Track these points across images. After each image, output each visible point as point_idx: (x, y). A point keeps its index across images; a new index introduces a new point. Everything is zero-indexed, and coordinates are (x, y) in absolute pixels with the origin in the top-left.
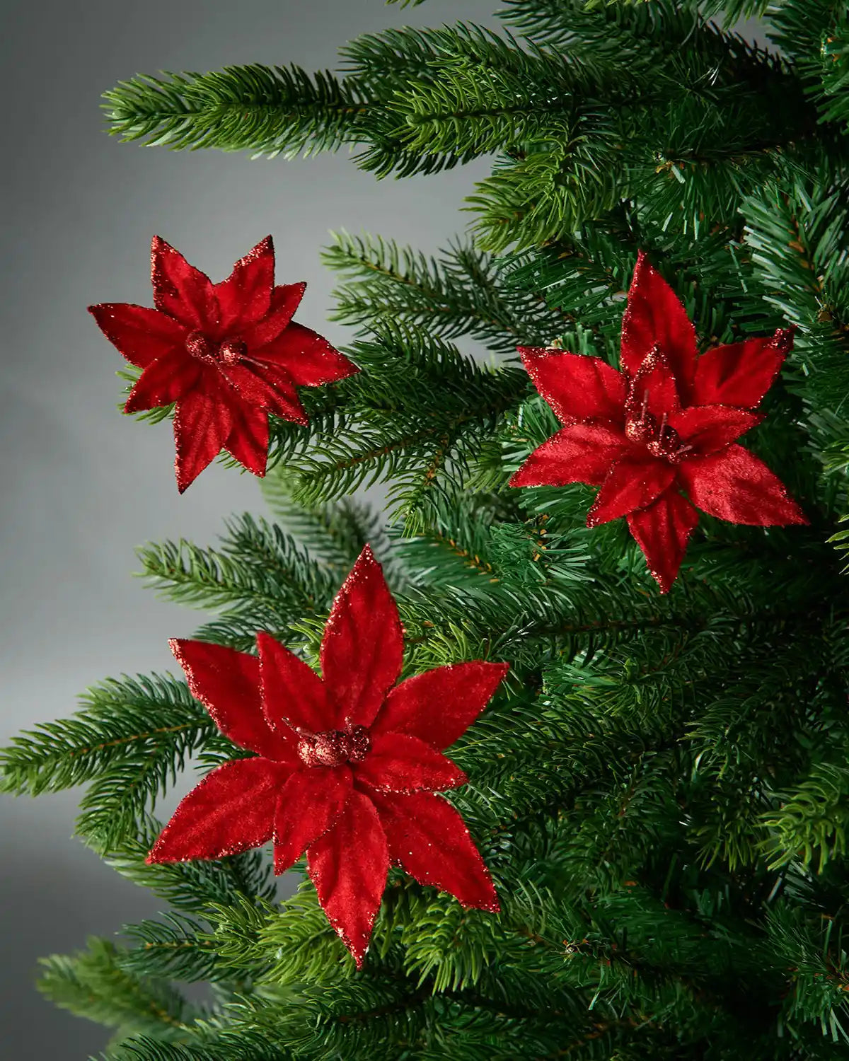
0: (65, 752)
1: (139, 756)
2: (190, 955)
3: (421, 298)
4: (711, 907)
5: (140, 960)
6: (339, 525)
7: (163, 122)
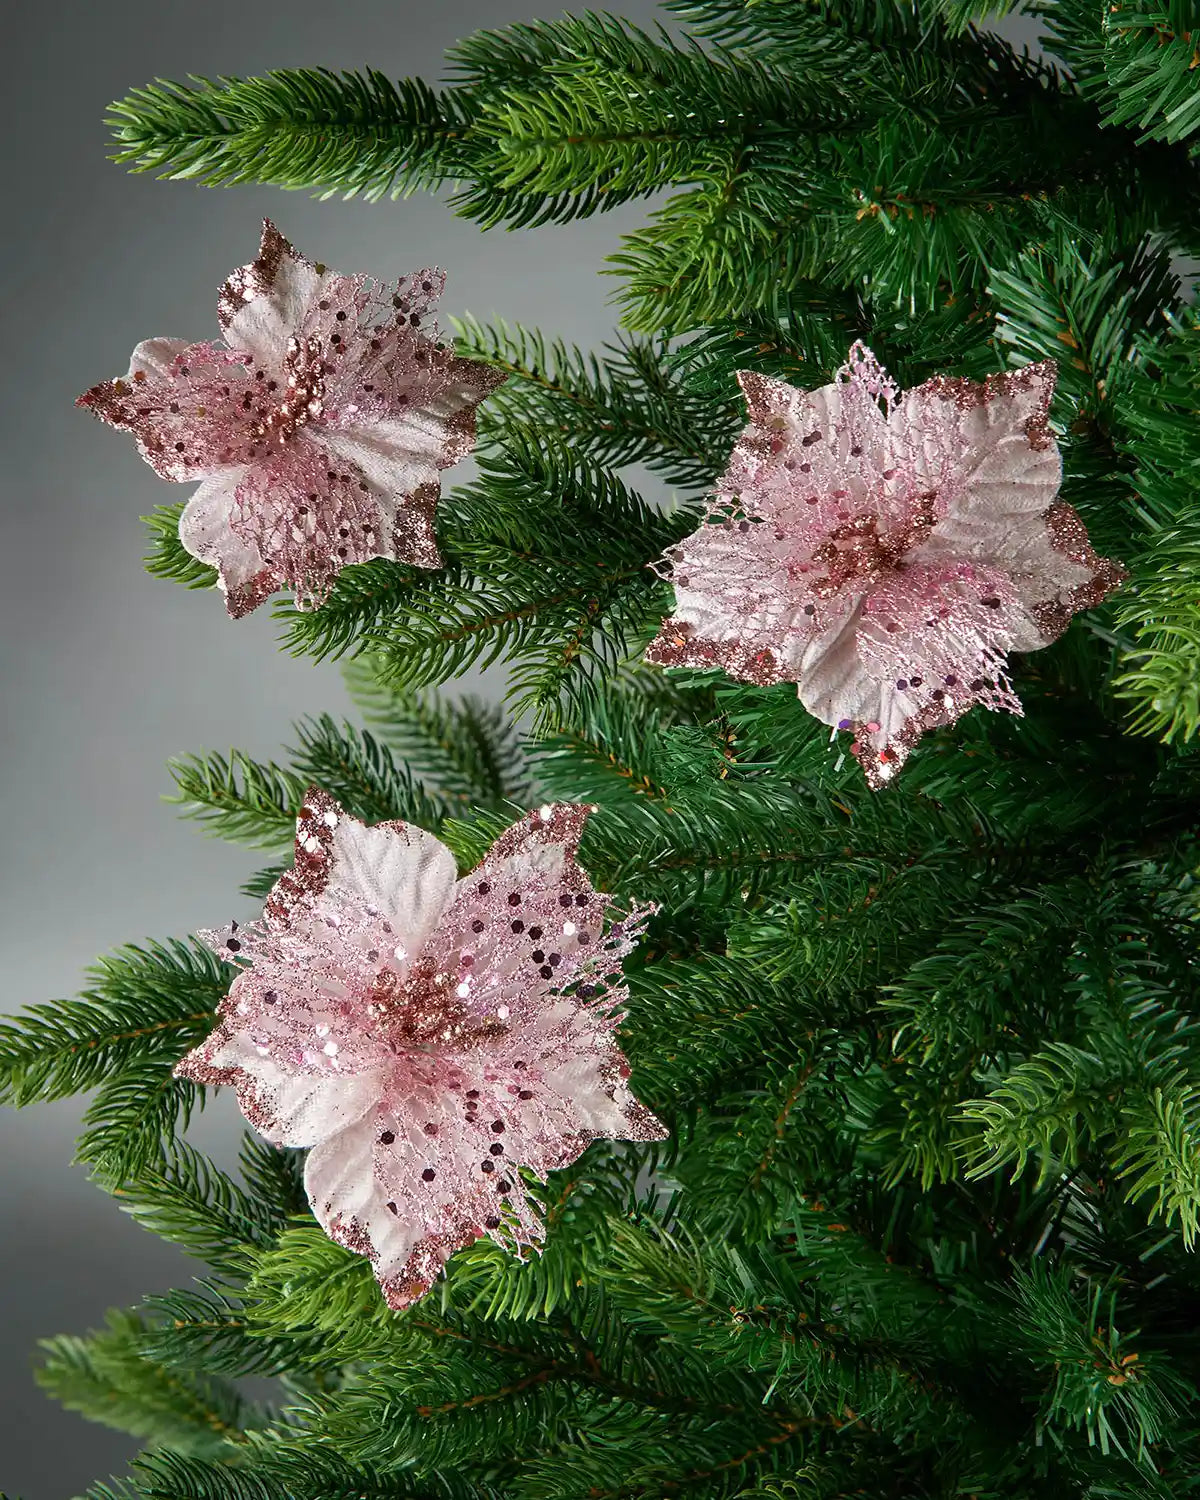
0: (64, 1045)
1: (167, 1052)
2: (237, 1338)
3: (575, 412)
4: (951, 1263)
5: (166, 1344)
6: (456, 736)
7: (191, 146)
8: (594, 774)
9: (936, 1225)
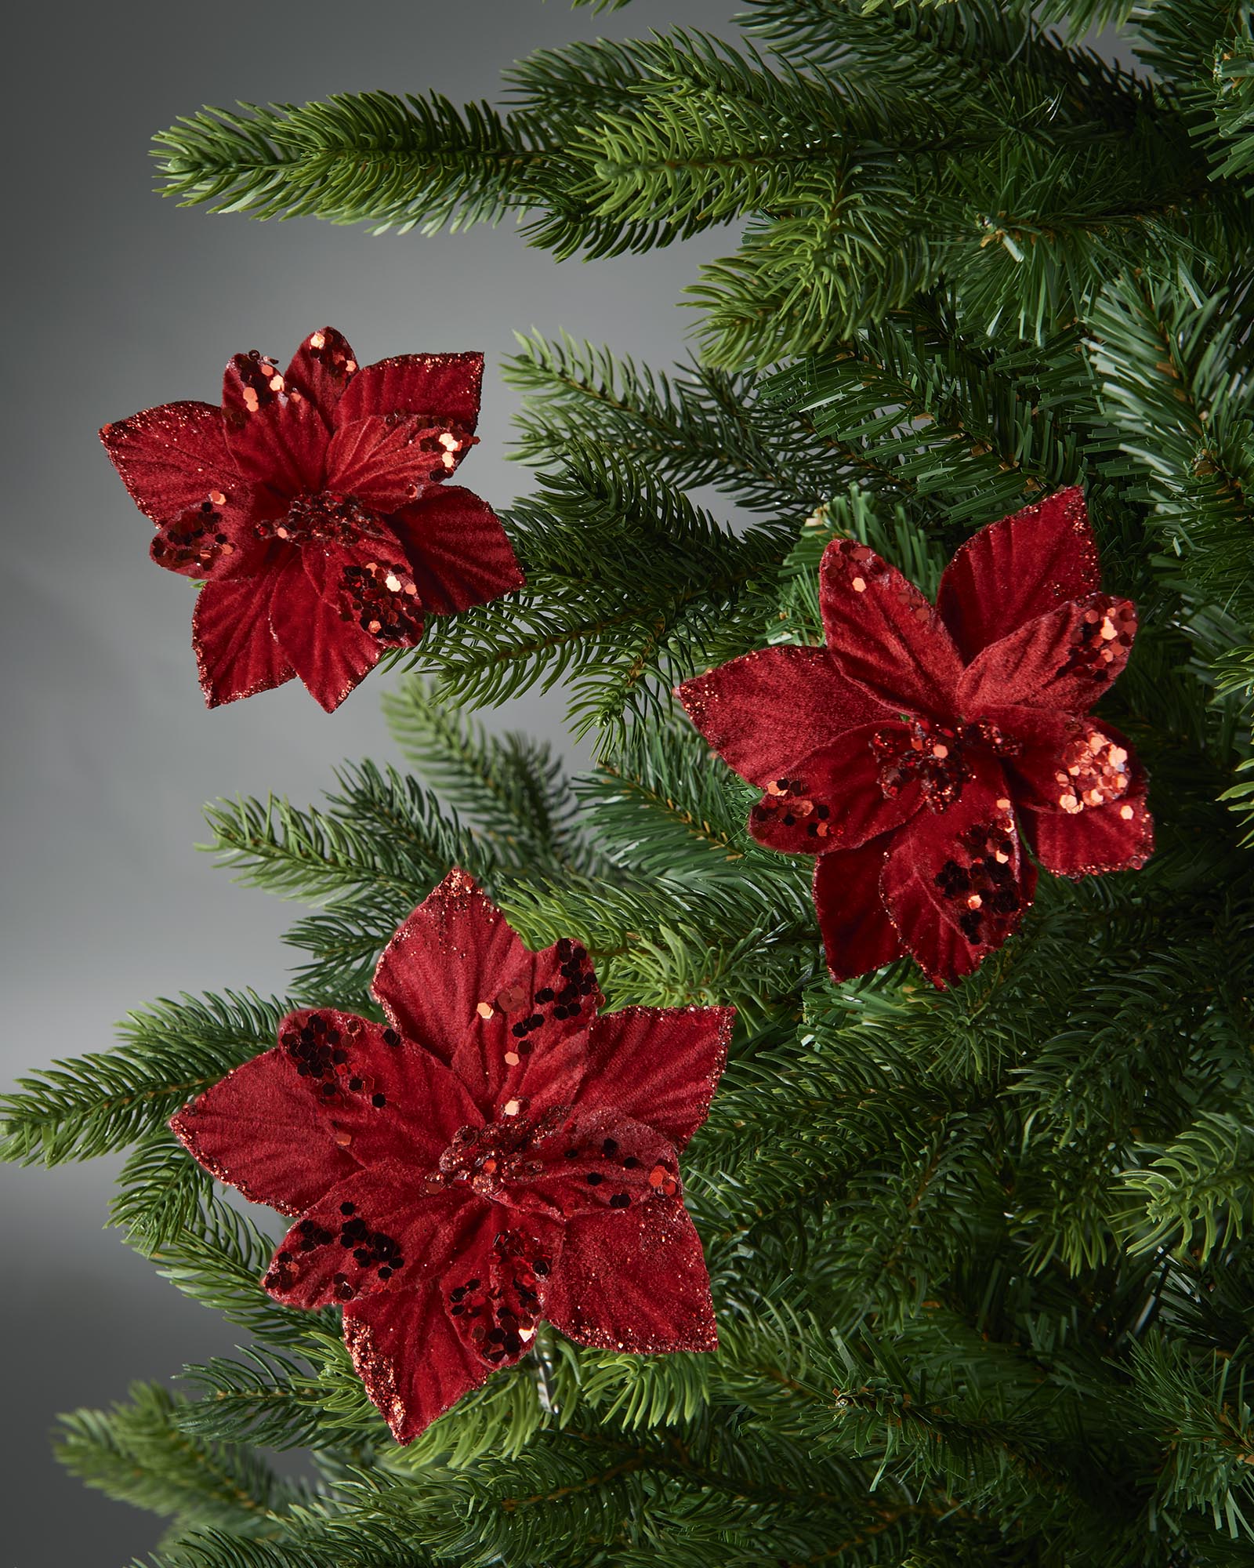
0: (96, 1101)
2: (282, 1409)
3: (645, 431)
4: (1052, 1339)
5: (208, 1416)
6: (503, 774)
7: (242, 177)
8: (651, 820)
9: (1034, 1299)
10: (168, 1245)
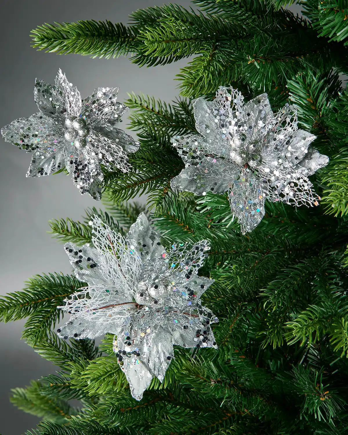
0: (18, 304)
1: (48, 306)
2: (68, 389)
3: (165, 120)
4: (275, 367)
5: (48, 391)
6: (132, 214)
7: (55, 43)
8: (172, 225)
9: (271, 356)
10: (38, 344)
